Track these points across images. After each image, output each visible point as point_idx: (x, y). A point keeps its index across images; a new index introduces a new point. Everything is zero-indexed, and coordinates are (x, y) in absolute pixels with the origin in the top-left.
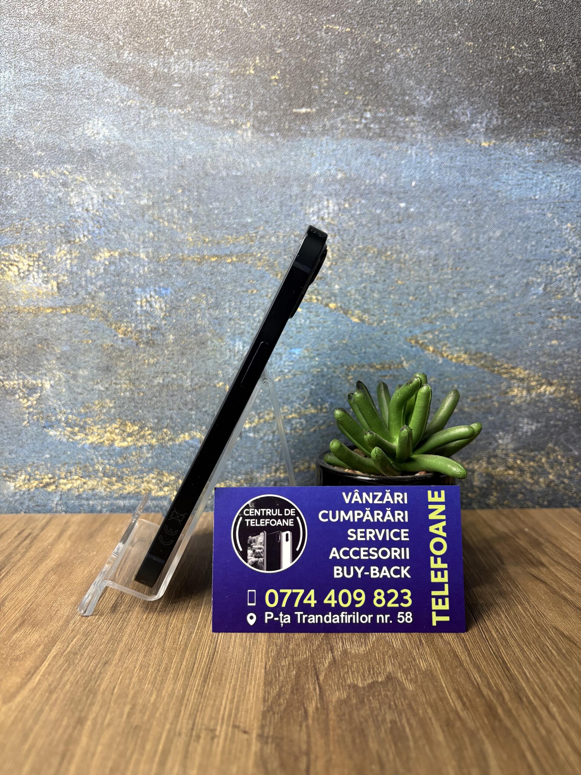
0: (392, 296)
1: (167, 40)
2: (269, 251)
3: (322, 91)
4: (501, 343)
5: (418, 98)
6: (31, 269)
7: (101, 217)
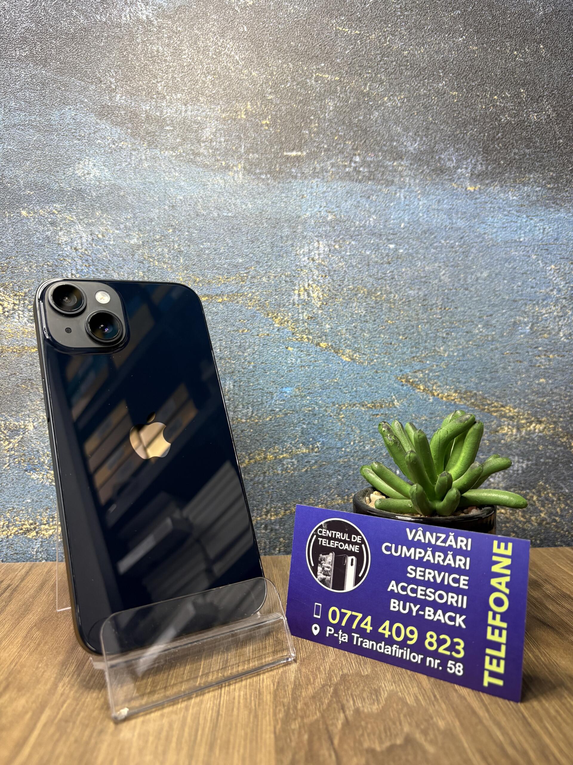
0: (383, 336)
1: (159, 85)
2: (260, 291)
3: (313, 135)
4: (490, 382)
5: (405, 144)
6: (16, 307)
7: (90, 256)
